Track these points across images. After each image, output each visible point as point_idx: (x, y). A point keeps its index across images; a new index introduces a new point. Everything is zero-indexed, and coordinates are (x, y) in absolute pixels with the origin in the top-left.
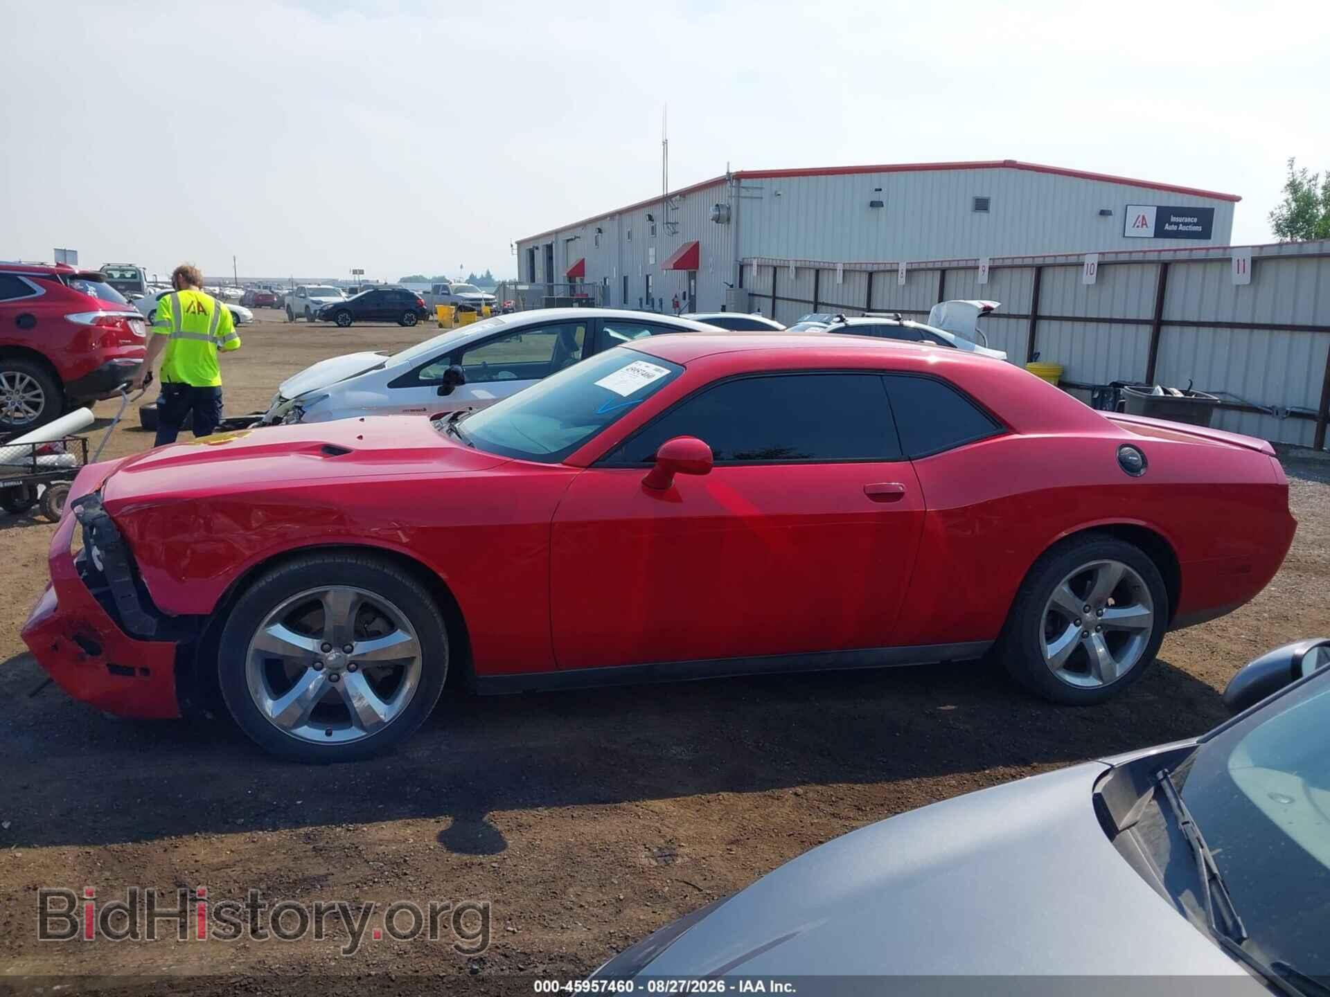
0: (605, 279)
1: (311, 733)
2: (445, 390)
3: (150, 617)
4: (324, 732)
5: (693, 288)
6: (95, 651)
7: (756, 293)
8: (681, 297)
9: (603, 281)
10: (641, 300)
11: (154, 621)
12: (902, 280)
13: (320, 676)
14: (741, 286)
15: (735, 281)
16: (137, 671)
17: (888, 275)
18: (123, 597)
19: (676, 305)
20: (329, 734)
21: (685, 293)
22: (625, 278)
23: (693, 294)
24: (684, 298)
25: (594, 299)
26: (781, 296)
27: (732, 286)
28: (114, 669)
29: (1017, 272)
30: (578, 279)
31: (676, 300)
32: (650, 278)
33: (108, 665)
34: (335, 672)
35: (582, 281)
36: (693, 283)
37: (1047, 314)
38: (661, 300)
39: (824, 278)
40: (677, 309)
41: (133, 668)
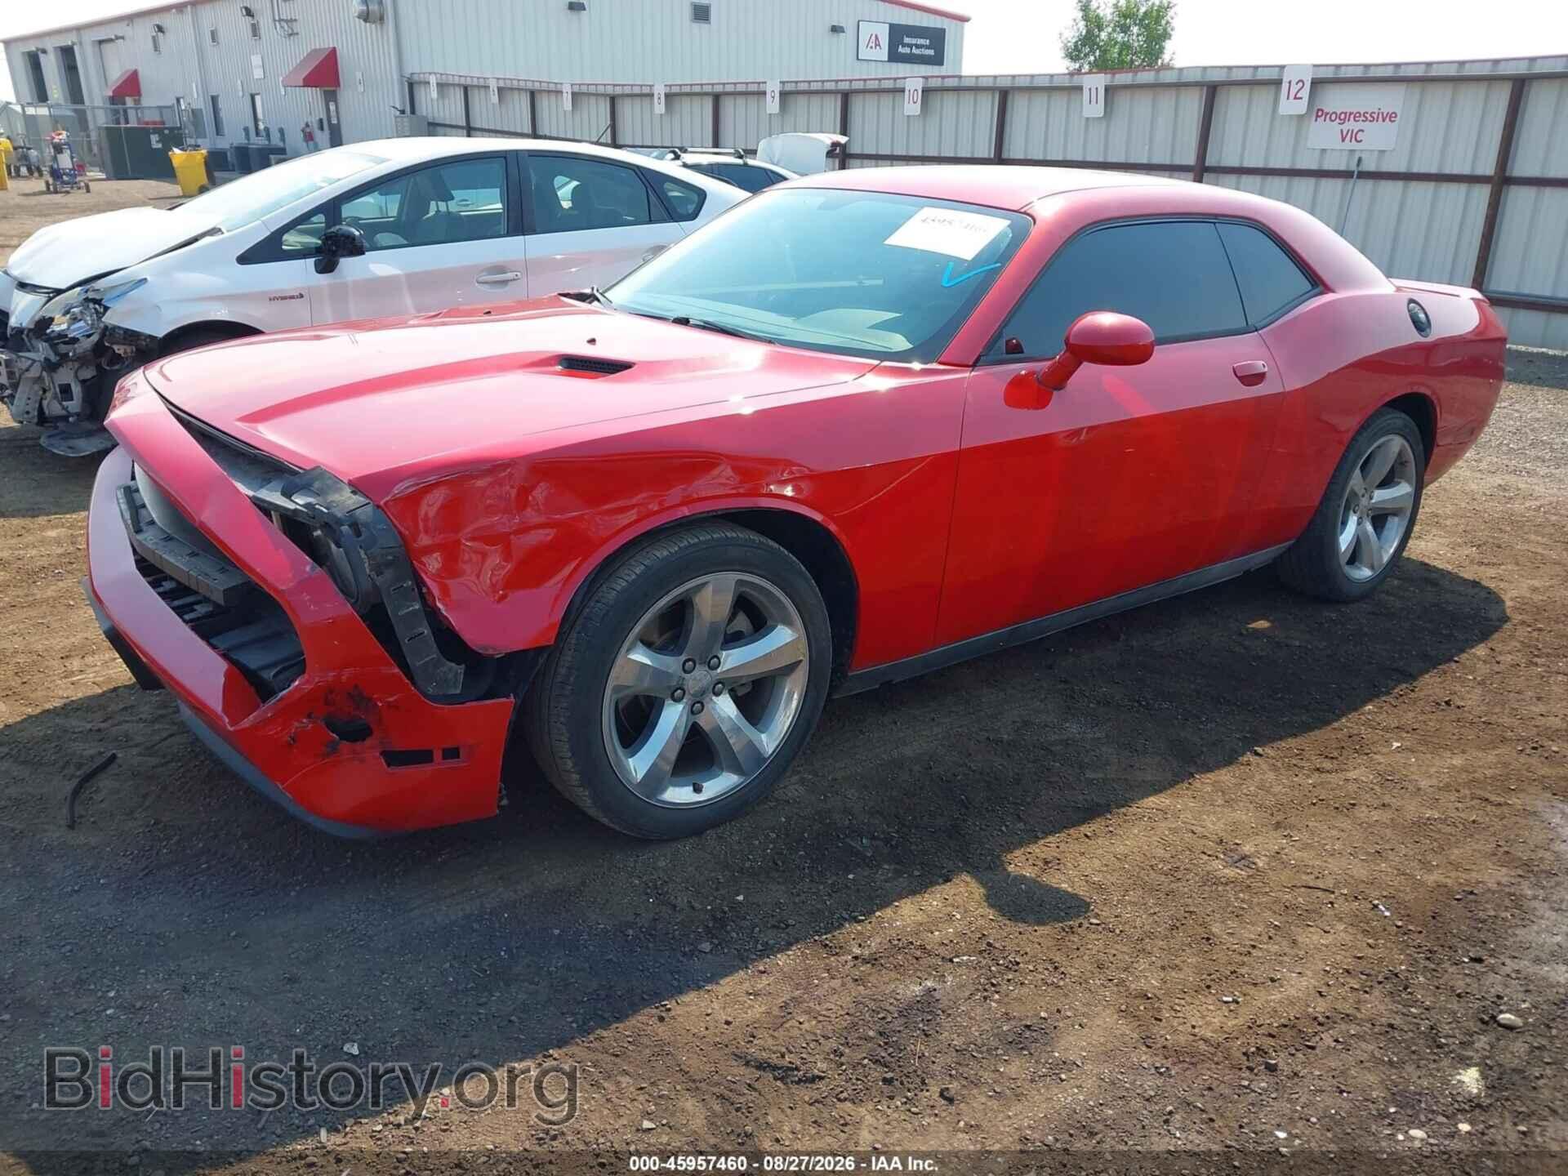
0: (178, 100)
1: (679, 795)
2: (327, 265)
3: (453, 664)
4: (691, 788)
5: (333, 114)
6: (358, 734)
7: (437, 122)
8: (316, 126)
9: (175, 102)
10: (246, 130)
11: (461, 669)
12: (660, 108)
13: (680, 707)
14: (413, 112)
15: (404, 103)
16: (438, 755)
17: (637, 101)
18: (411, 639)
19: (309, 137)
20: (698, 789)
21: (321, 121)
22: (214, 99)
23: (334, 121)
24: (322, 128)
25: (180, 128)
26: (478, 125)
27: (403, 112)
28: (393, 758)
29: (815, 101)
30: (129, 102)
31: (308, 130)
32: (258, 99)
33: (383, 753)
34: (698, 699)
35: (137, 102)
36: (332, 107)
37: (858, 151)
38: (281, 131)
39: (544, 103)
40: (311, 143)
41: (431, 752)
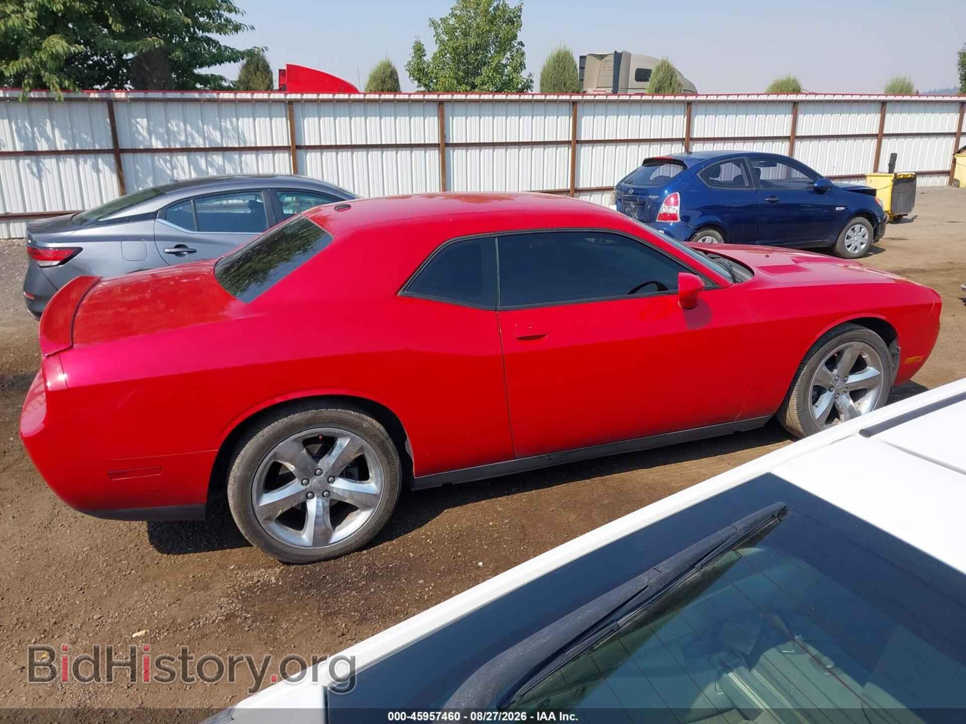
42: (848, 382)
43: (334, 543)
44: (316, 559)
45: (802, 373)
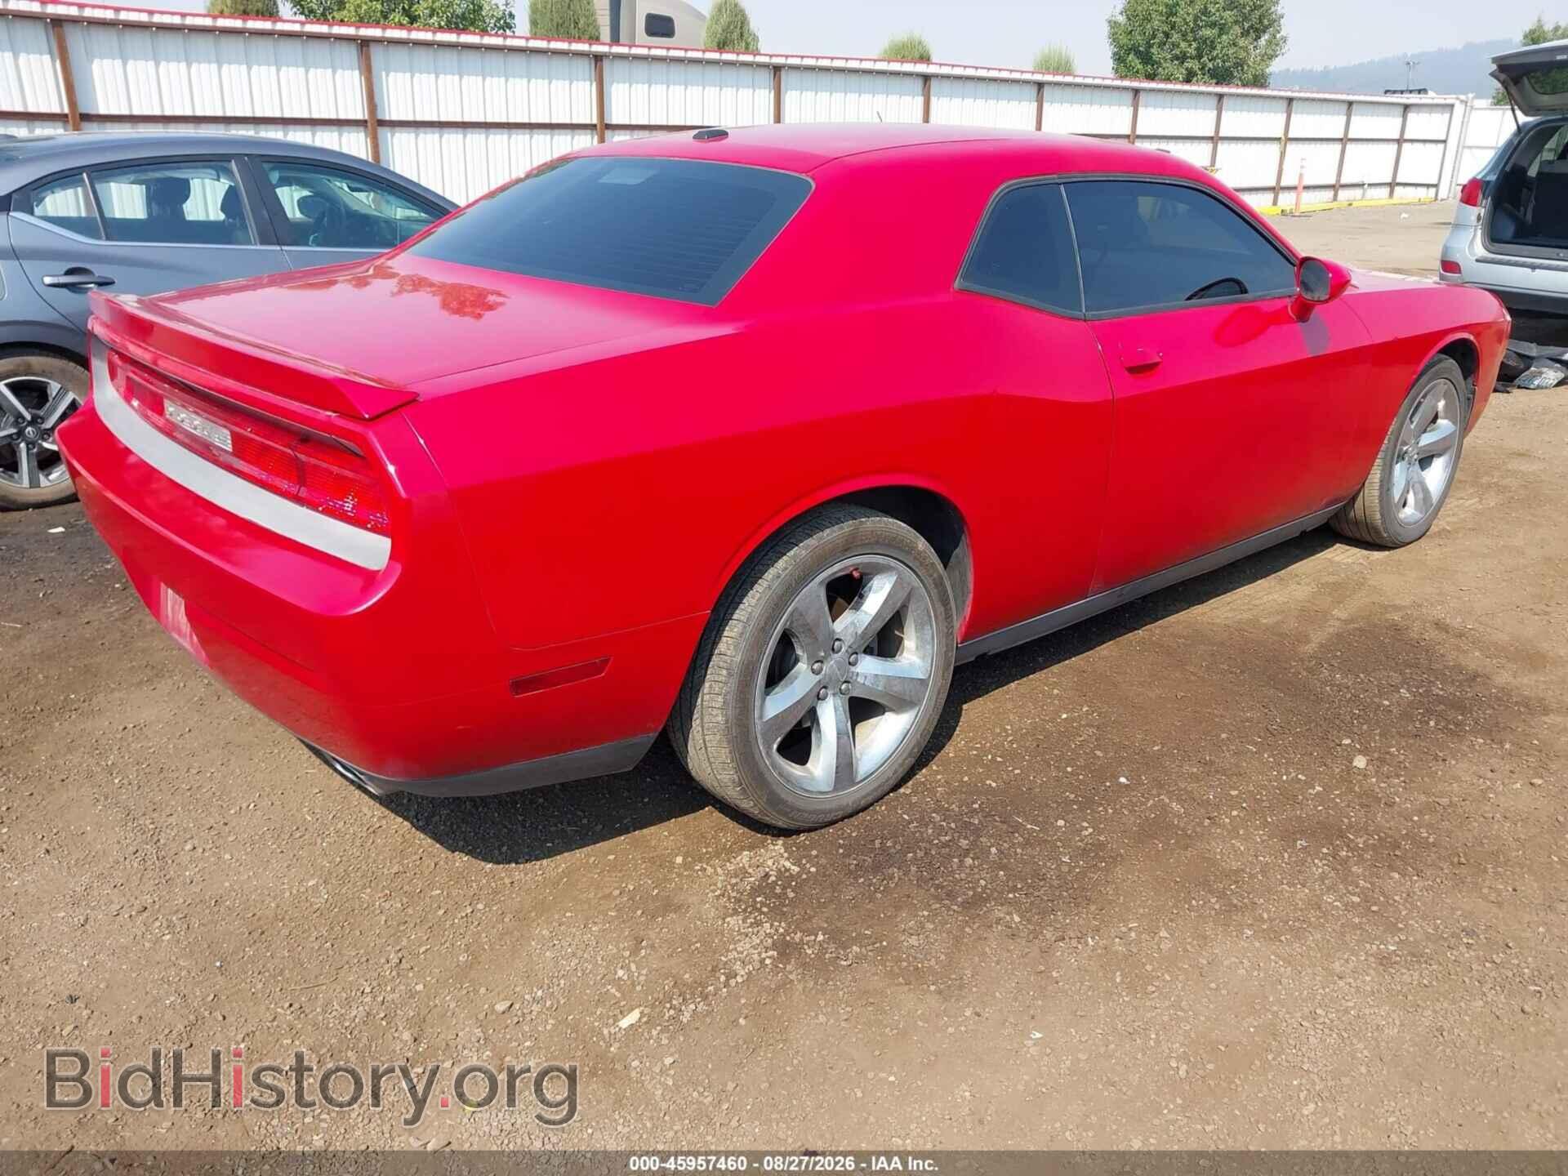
42: (1420, 445)
43: (865, 779)
44: (840, 814)
45: (1391, 430)
